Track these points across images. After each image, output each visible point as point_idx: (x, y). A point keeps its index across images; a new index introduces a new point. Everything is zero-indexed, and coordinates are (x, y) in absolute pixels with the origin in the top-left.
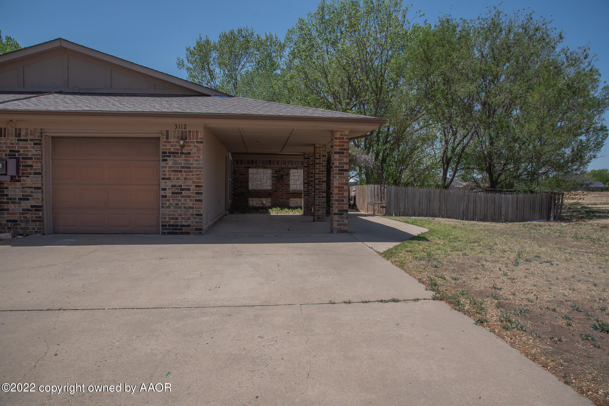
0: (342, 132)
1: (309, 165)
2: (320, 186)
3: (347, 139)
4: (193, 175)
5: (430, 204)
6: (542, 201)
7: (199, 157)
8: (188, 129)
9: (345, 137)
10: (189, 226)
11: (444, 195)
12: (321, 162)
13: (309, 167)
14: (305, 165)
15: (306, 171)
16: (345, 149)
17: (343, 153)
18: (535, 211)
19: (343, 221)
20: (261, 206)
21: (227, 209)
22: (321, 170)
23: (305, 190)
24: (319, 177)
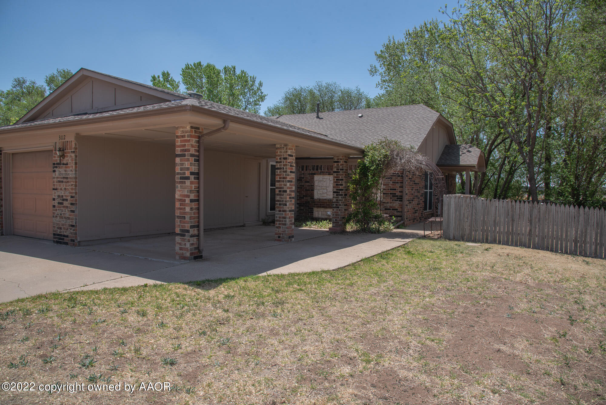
0: (183, 127)
1: (338, 169)
2: (281, 197)
4: (69, 186)
5: (512, 225)
8: (66, 140)
9: (186, 134)
10: (67, 236)
11: (539, 212)
12: (282, 167)
13: (338, 172)
15: (335, 177)
17: (184, 155)
19: (185, 244)
20: (326, 217)
21: (261, 220)
22: (282, 176)
23: (335, 200)
24: (280, 185)
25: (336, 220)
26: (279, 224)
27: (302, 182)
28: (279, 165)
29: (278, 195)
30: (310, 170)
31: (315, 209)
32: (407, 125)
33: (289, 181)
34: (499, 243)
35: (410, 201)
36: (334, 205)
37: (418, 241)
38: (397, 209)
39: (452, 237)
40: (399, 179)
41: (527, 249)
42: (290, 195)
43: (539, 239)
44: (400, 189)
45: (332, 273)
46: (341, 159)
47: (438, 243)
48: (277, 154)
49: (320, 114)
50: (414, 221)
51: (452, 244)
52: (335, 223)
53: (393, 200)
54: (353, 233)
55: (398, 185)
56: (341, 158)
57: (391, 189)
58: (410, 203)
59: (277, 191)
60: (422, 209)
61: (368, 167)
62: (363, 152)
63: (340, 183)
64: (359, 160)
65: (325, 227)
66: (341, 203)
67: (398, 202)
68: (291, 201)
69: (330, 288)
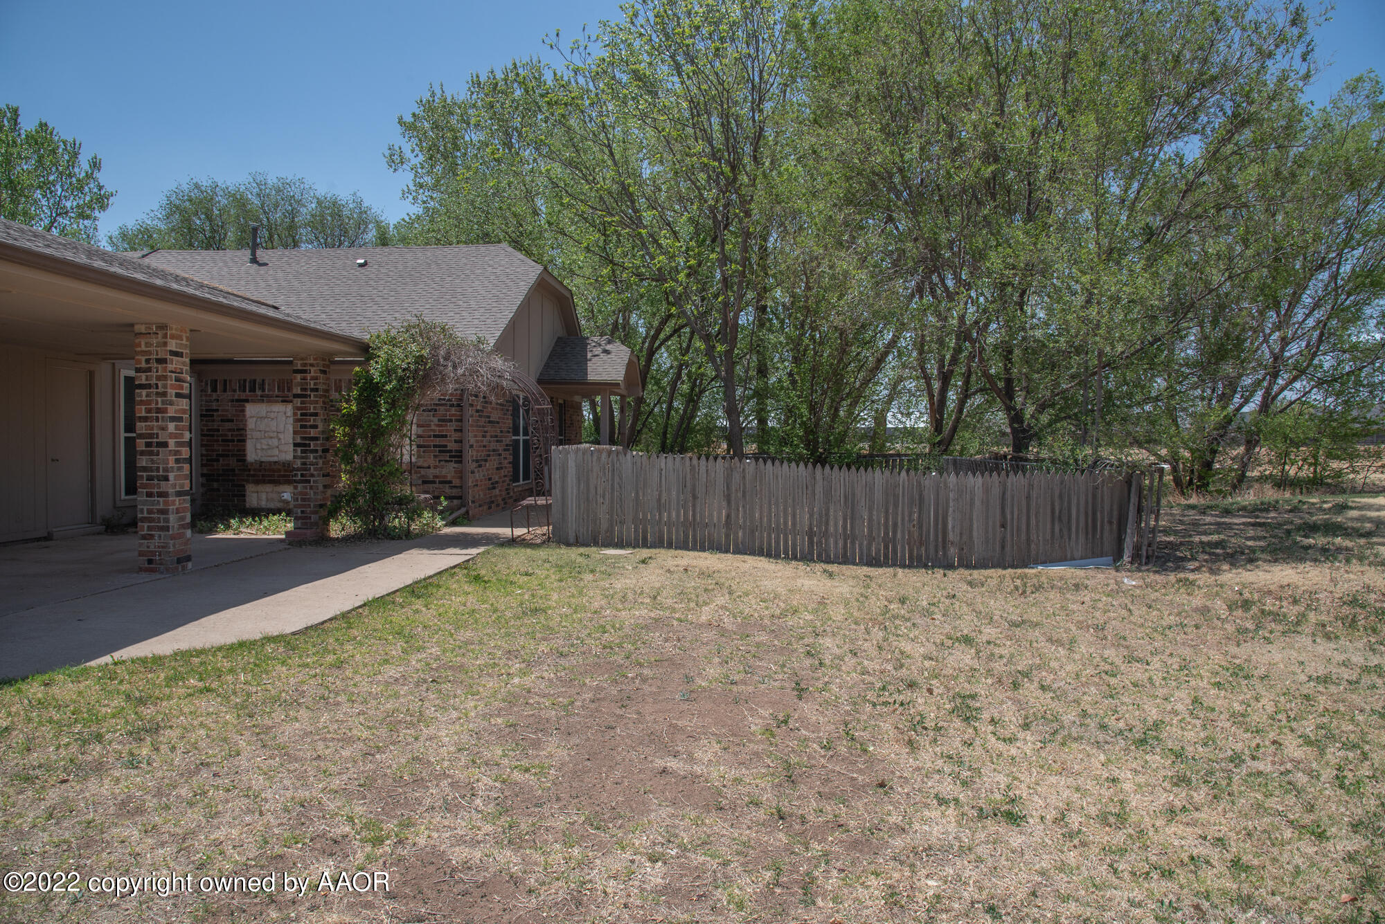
1: (305, 390)
2: (152, 460)
5: (694, 506)
6: (1094, 497)
11: (744, 477)
12: (154, 381)
13: (305, 396)
15: (298, 408)
18: (1070, 529)
20: (279, 505)
21: (99, 520)
22: (153, 406)
23: (298, 463)
24: (148, 427)
25: (302, 512)
26: (149, 528)
27: (213, 421)
28: (144, 378)
29: (142, 453)
30: (235, 391)
31: (250, 488)
32: (470, 290)
33: (173, 419)
34: (670, 546)
35: (480, 463)
36: (296, 475)
37: (499, 551)
38: (450, 482)
39: (572, 540)
40: (453, 410)
41: (723, 555)
42: (176, 453)
43: (744, 534)
44: (456, 436)
45: (289, 642)
46: (312, 365)
47: (542, 553)
48: (139, 349)
49: (259, 253)
50: (490, 508)
51: (573, 554)
52: (303, 520)
53: (440, 461)
54: (348, 540)
55: (452, 426)
56: (312, 361)
57: (435, 436)
58: (480, 466)
59: (141, 444)
60: (507, 479)
61: (378, 383)
62: (365, 350)
63: (312, 423)
64: (357, 369)
65: (276, 529)
66: (315, 469)
67: (453, 465)
68: (180, 469)
69: (285, 677)
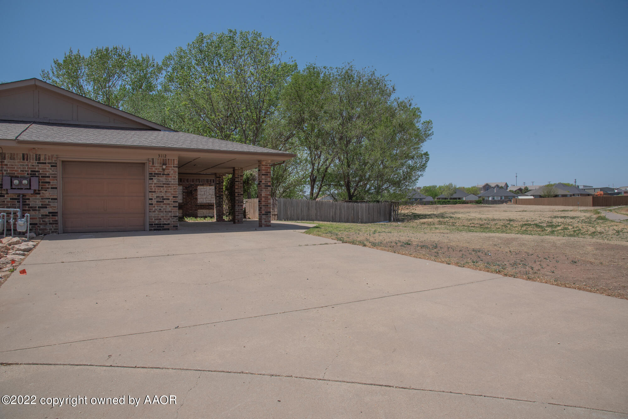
0: (267, 161)
1: (220, 182)
3: (269, 165)
4: (171, 189)
5: (309, 211)
6: (385, 208)
7: (175, 177)
8: (167, 158)
10: (169, 224)
11: (319, 205)
13: (220, 184)
14: (217, 182)
15: (215, 187)
16: (268, 172)
17: (267, 175)
18: (381, 215)
19: (268, 219)
22: (240, 186)
24: (238, 191)
25: (219, 214)
29: (237, 196)
46: (221, 176)
54: (227, 223)
63: (221, 191)
